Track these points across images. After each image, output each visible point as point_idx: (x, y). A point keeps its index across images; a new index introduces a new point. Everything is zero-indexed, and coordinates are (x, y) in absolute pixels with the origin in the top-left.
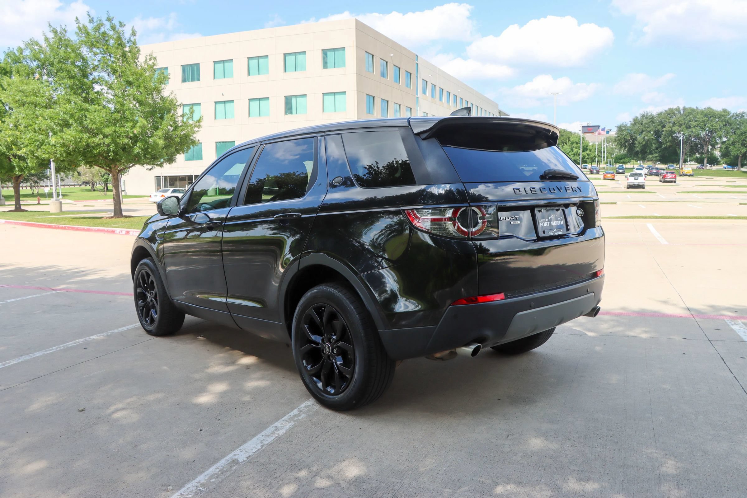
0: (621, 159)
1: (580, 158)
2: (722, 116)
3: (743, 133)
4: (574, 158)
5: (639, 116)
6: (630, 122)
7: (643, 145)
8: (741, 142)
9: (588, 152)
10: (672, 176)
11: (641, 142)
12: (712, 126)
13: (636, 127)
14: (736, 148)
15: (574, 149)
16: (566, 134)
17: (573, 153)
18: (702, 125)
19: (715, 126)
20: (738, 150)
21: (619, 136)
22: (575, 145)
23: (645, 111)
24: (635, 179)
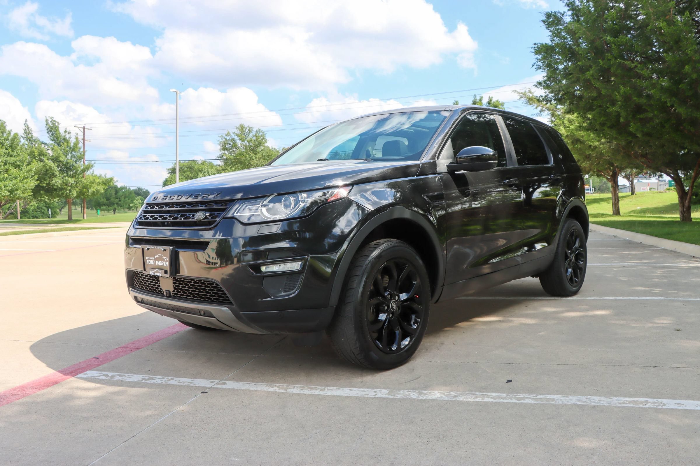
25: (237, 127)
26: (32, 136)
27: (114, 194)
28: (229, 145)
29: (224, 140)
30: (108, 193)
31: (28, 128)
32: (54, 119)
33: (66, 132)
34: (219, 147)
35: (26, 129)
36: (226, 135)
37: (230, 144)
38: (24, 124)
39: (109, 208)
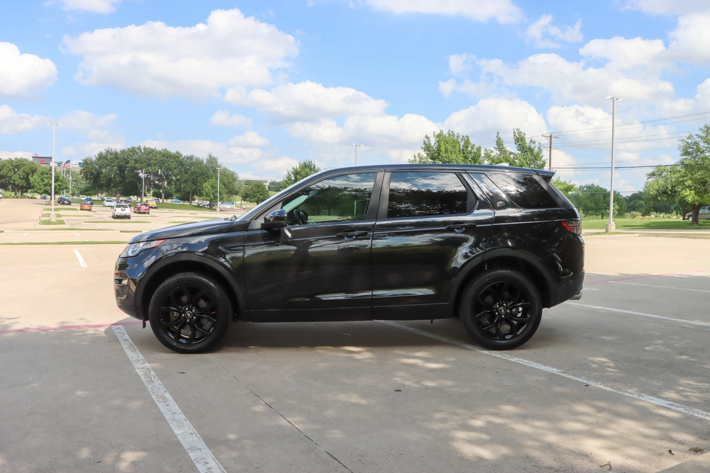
0: (87, 191)
1: (51, 188)
2: (177, 157)
3: (193, 173)
4: (45, 188)
5: (104, 152)
6: (95, 156)
7: (108, 179)
8: (192, 180)
9: (59, 183)
10: (146, 208)
11: (107, 175)
12: (169, 166)
13: (101, 162)
14: (188, 185)
15: (45, 179)
16: (28, 164)
17: (43, 183)
18: (161, 163)
19: (172, 166)
20: (189, 187)
21: (84, 170)
22: (45, 175)
23: (110, 148)
24: (122, 210)
25: (701, 128)
26: (503, 146)
27: (602, 198)
28: (691, 149)
29: (685, 143)
30: (597, 198)
31: (500, 140)
32: (520, 131)
33: (531, 141)
34: (680, 152)
35: (498, 141)
36: (688, 138)
37: (693, 148)
38: (497, 137)
39: (597, 213)
